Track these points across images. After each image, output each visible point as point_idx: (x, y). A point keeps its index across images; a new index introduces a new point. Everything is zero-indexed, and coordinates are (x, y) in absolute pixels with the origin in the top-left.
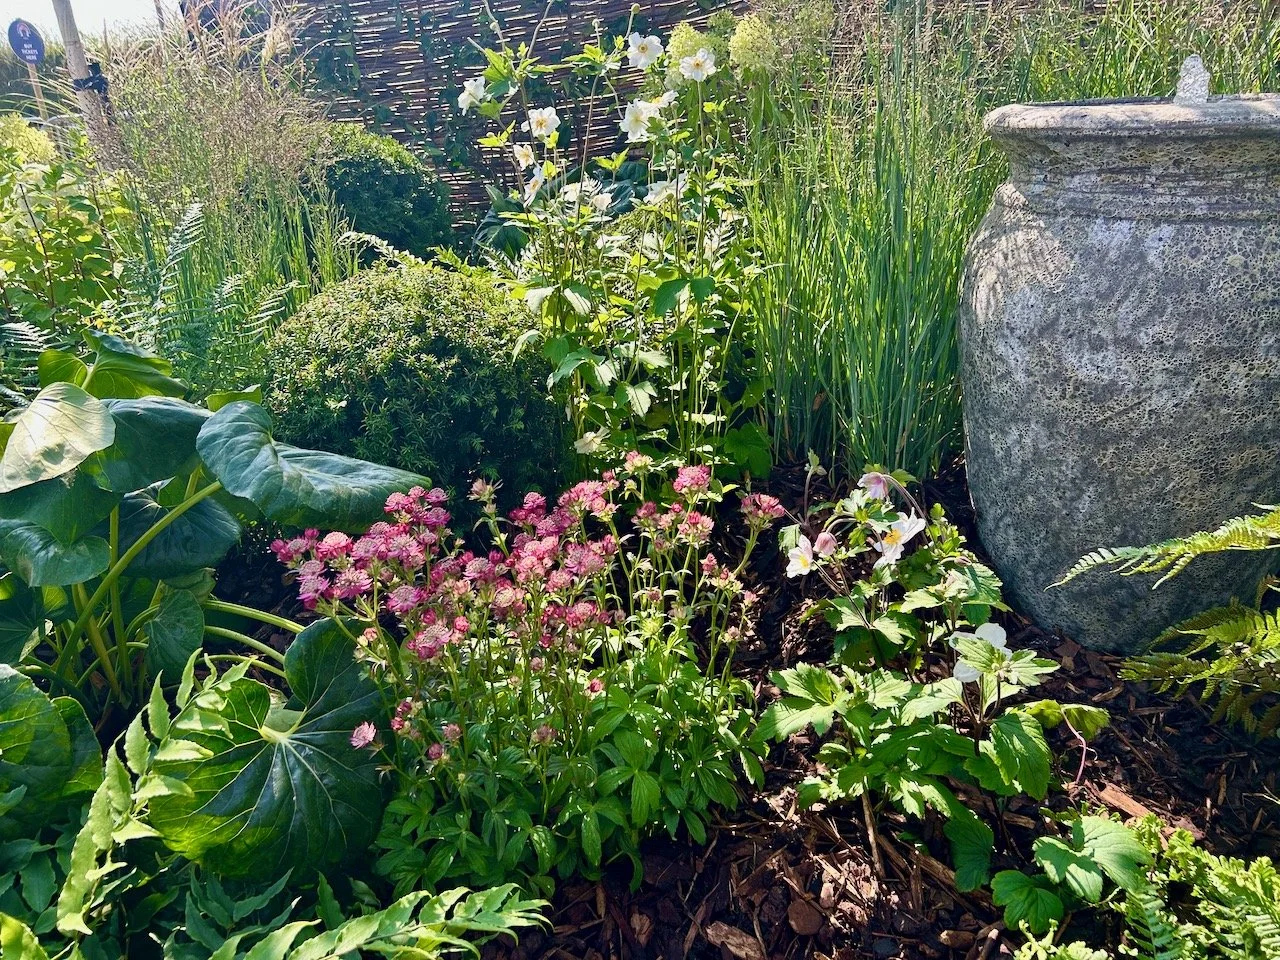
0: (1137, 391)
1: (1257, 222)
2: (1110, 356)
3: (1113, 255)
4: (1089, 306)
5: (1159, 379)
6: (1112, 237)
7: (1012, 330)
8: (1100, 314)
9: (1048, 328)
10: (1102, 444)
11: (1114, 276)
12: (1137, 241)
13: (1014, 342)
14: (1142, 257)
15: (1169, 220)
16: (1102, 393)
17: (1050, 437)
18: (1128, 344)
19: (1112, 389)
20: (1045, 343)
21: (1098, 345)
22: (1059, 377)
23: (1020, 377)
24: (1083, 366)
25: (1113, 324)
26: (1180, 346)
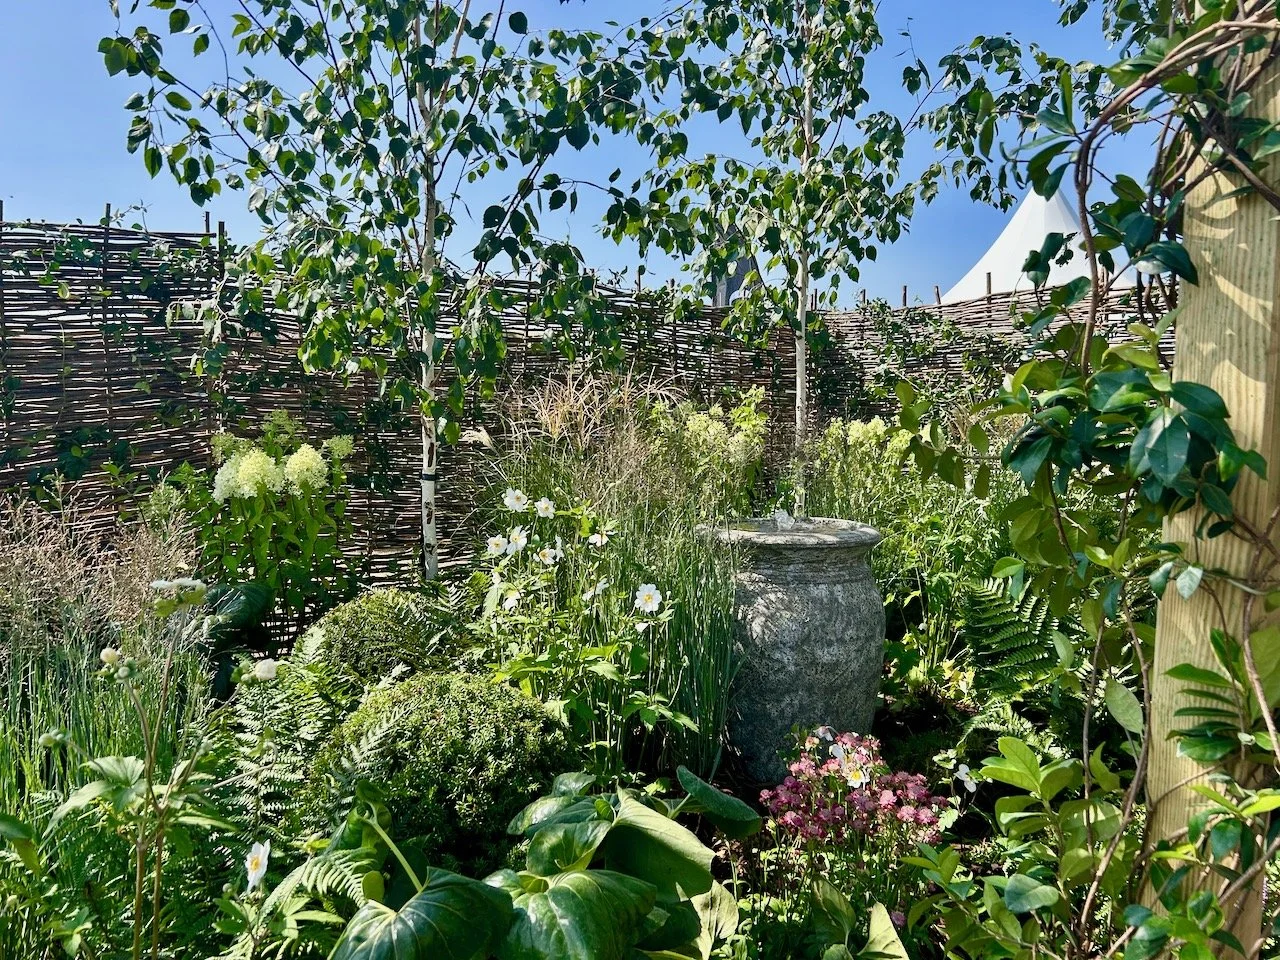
0: (846, 663)
1: (861, 580)
2: (834, 649)
3: (825, 600)
4: (823, 626)
5: (853, 655)
6: (821, 591)
7: (784, 644)
8: (829, 629)
9: (806, 640)
10: (833, 693)
11: (829, 610)
12: (832, 593)
13: (787, 651)
14: (836, 600)
15: (838, 582)
16: (832, 667)
17: (810, 696)
18: (841, 641)
19: (837, 664)
20: (805, 648)
21: (830, 644)
22: (814, 663)
23: (792, 668)
24: (825, 655)
25: (835, 632)
26: (858, 638)
